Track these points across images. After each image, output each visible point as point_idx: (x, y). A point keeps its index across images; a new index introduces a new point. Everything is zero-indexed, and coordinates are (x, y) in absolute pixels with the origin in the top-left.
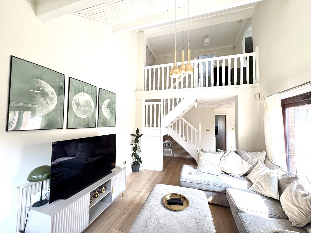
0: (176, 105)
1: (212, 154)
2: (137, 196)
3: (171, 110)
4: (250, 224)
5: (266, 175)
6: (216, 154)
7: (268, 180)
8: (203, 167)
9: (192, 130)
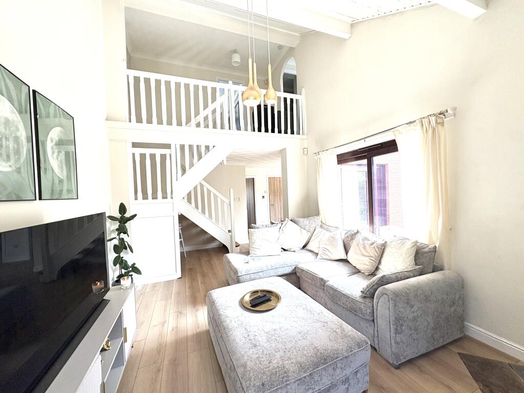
0: (200, 157)
1: (267, 229)
2: (162, 331)
3: (192, 165)
4: (342, 287)
5: (330, 238)
6: (272, 228)
7: (334, 243)
8: (259, 249)
9: (219, 200)
